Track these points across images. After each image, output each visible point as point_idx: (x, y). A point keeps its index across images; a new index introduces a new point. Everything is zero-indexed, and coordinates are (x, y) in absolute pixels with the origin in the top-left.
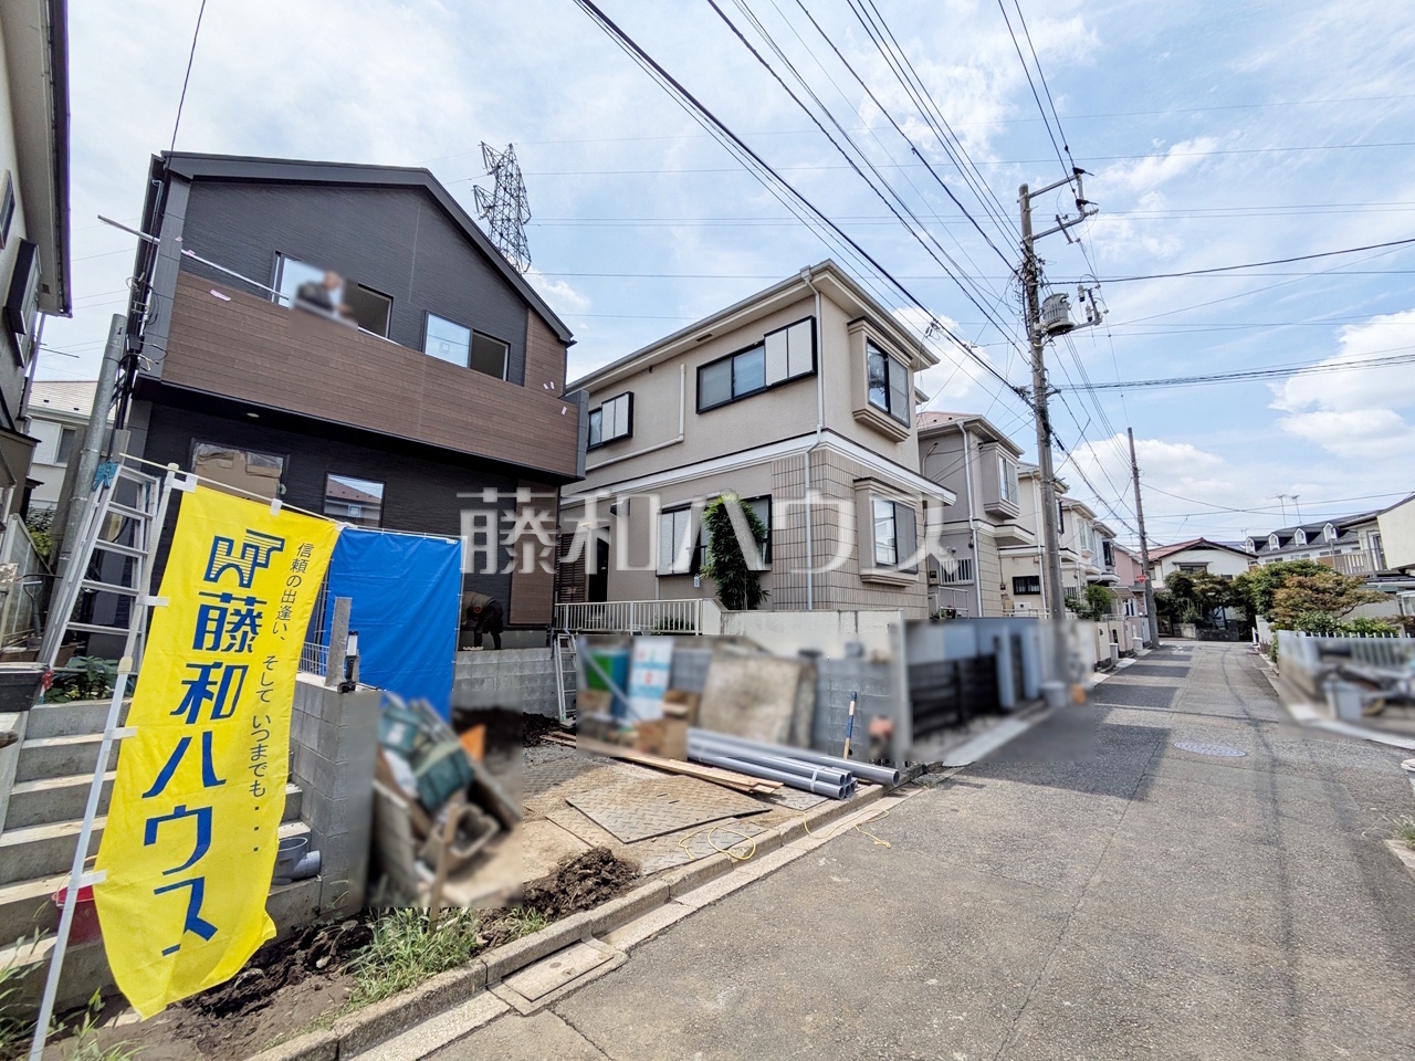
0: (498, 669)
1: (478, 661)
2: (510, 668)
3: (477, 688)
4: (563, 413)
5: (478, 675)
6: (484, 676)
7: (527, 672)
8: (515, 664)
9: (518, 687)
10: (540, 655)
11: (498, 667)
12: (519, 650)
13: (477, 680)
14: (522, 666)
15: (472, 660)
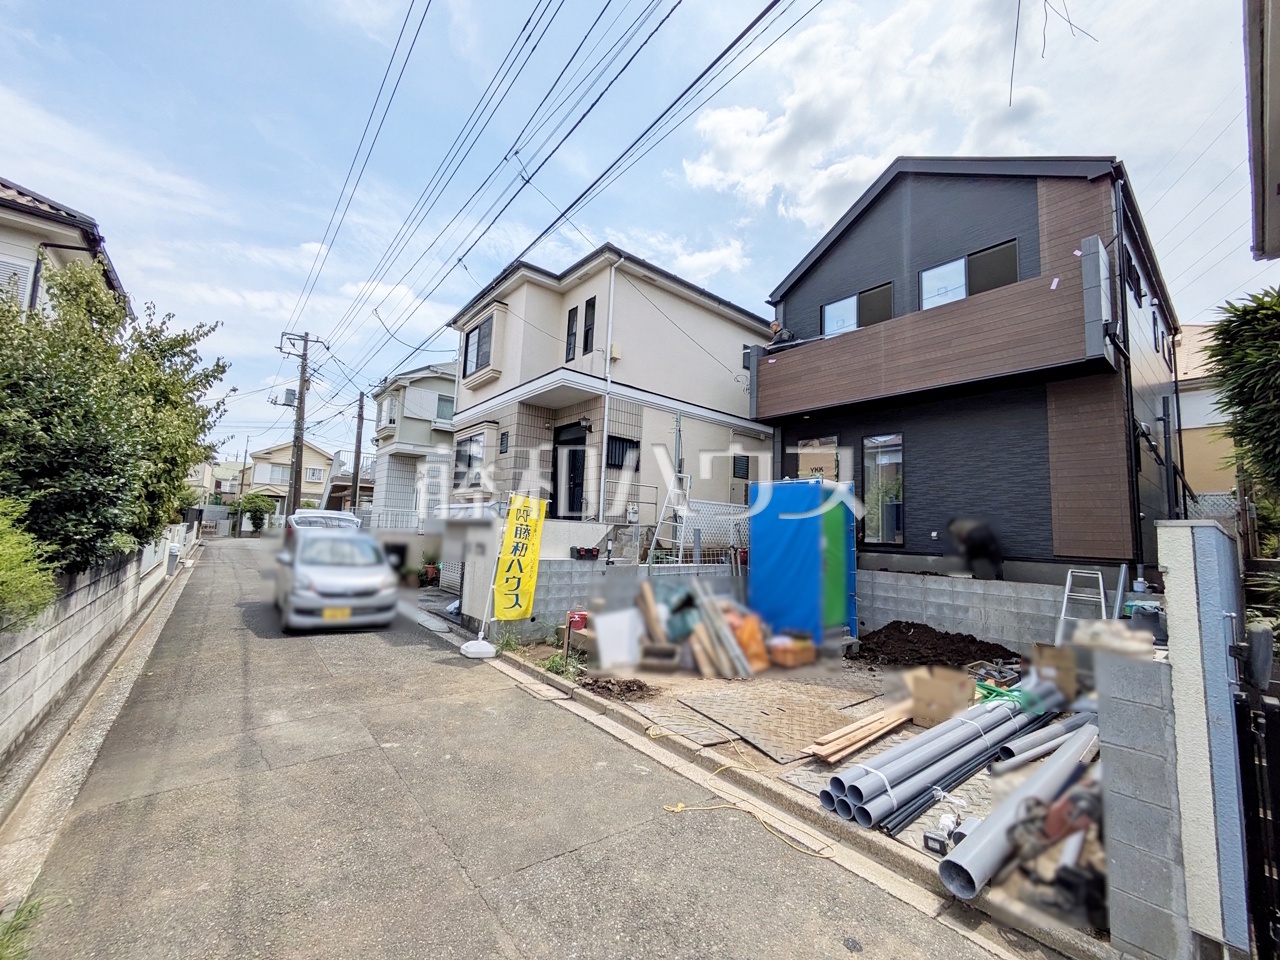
0: (985, 599)
1: (960, 588)
2: (1001, 601)
3: (960, 615)
4: (1053, 287)
5: (960, 602)
6: (967, 605)
7: (1026, 610)
8: (1008, 599)
9: (1015, 625)
10: (1044, 592)
11: (984, 598)
12: (1011, 583)
13: (960, 607)
14: (1018, 602)
15: (952, 585)
